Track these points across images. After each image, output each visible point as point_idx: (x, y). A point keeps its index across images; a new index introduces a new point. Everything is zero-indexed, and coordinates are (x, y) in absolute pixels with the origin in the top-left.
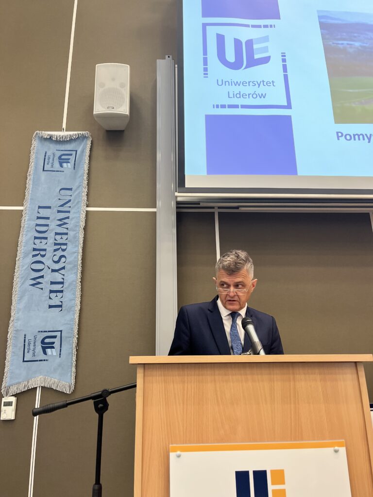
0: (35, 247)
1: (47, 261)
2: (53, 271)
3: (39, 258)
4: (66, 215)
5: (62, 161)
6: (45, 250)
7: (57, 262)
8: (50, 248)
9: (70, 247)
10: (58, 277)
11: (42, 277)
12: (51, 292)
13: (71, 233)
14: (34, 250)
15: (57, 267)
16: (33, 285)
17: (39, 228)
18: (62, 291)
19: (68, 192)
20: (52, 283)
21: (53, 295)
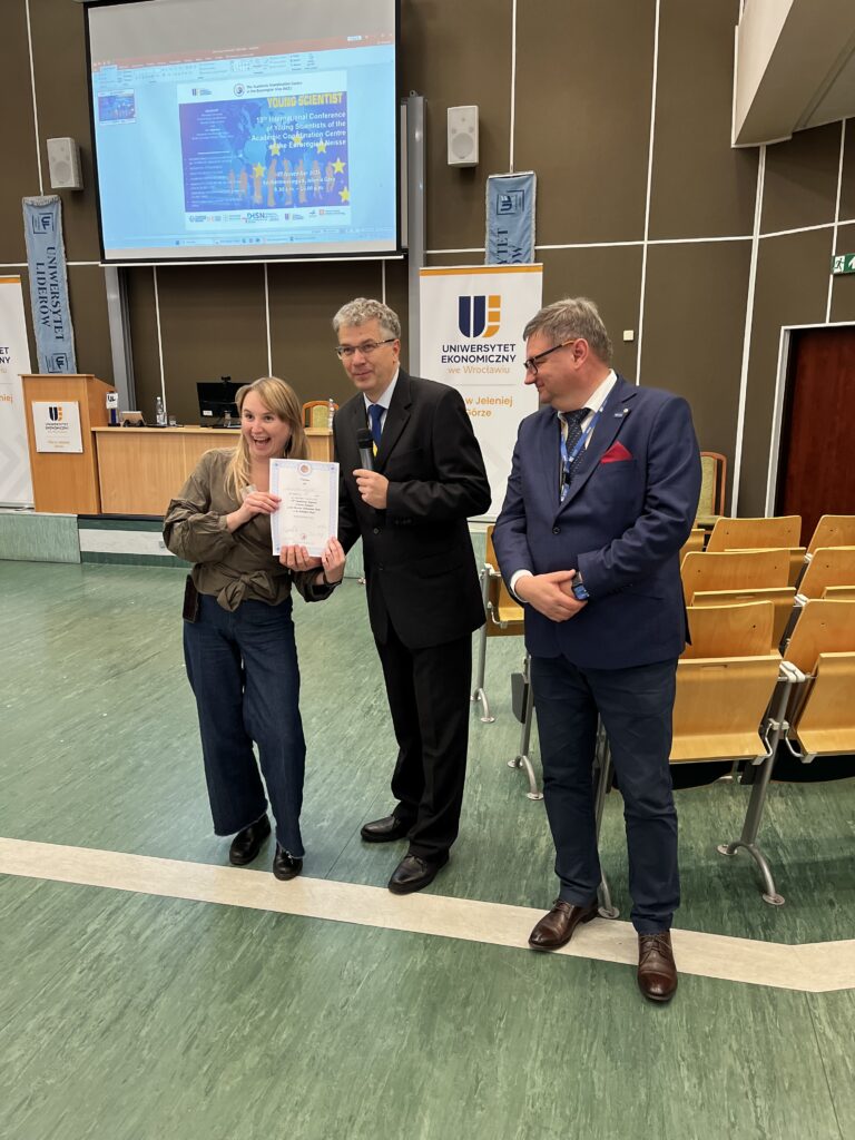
3: (44, 304)
4: (53, 270)
5: (45, 224)
8: (50, 296)
9: (61, 295)
13: (60, 285)
17: (42, 281)
19: (53, 251)
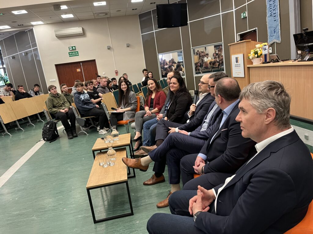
0: (270, 4)
1: (272, 7)
2: (274, 10)
6: (271, 4)
7: (274, 7)
10: (274, 12)
11: (272, 13)
12: (274, 16)
14: (270, 5)
15: (274, 9)
16: (271, 16)
18: (276, 16)
20: (274, 14)
21: (274, 17)
